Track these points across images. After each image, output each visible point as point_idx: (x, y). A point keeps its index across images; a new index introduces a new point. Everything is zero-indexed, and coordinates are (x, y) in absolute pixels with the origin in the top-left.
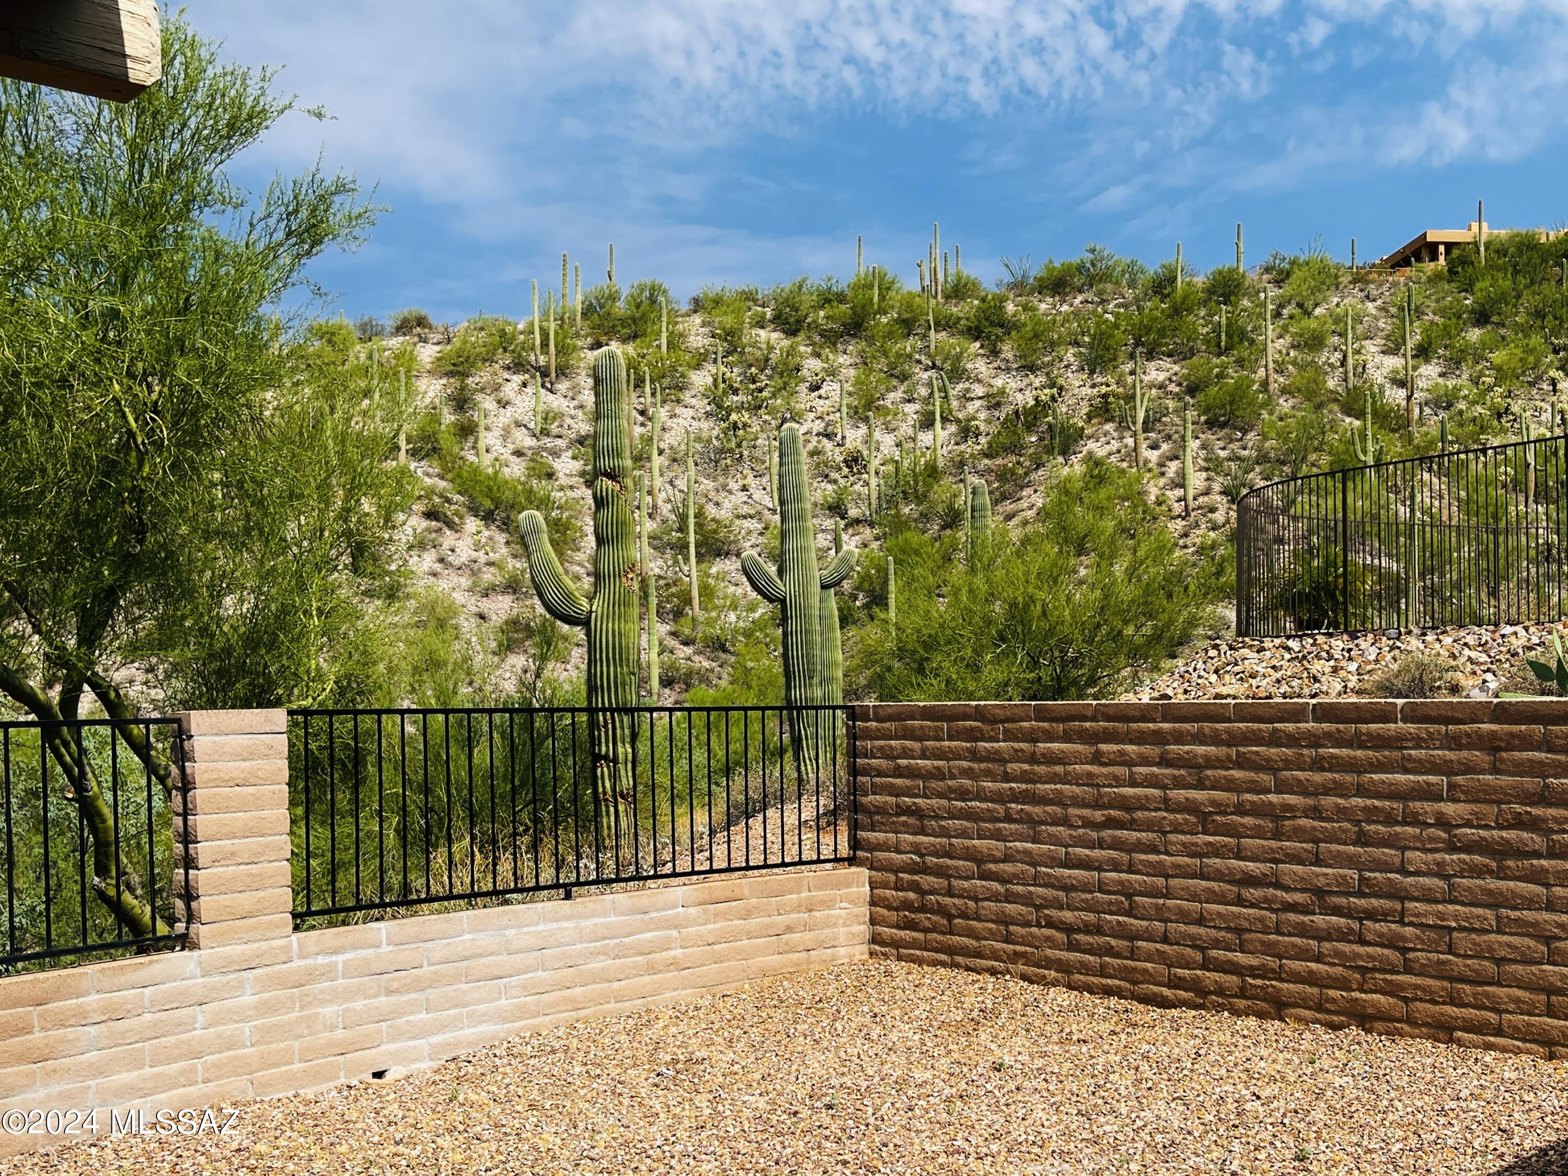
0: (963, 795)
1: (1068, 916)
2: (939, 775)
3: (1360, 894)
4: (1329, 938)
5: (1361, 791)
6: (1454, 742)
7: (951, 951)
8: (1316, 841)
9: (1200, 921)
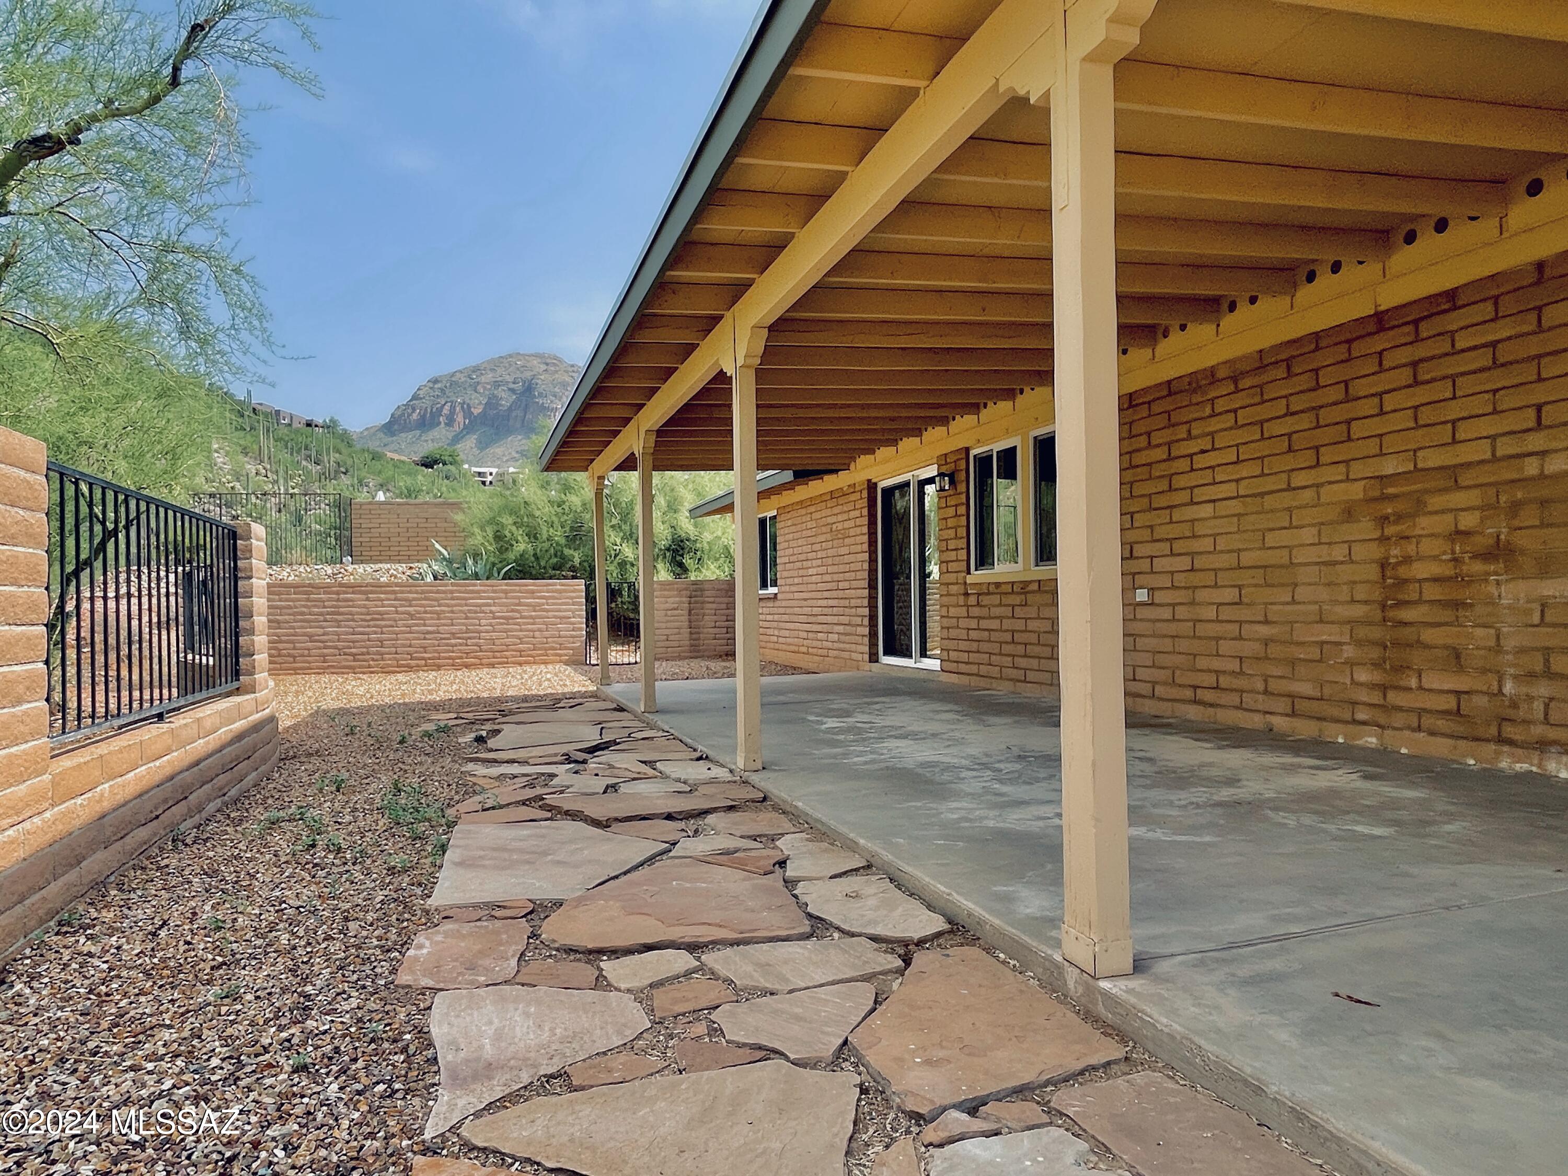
0: (302, 614)
1: (353, 650)
2: (290, 607)
3: (466, 633)
4: (456, 646)
5: (466, 605)
7: (295, 669)
8: (452, 620)
9: (410, 646)
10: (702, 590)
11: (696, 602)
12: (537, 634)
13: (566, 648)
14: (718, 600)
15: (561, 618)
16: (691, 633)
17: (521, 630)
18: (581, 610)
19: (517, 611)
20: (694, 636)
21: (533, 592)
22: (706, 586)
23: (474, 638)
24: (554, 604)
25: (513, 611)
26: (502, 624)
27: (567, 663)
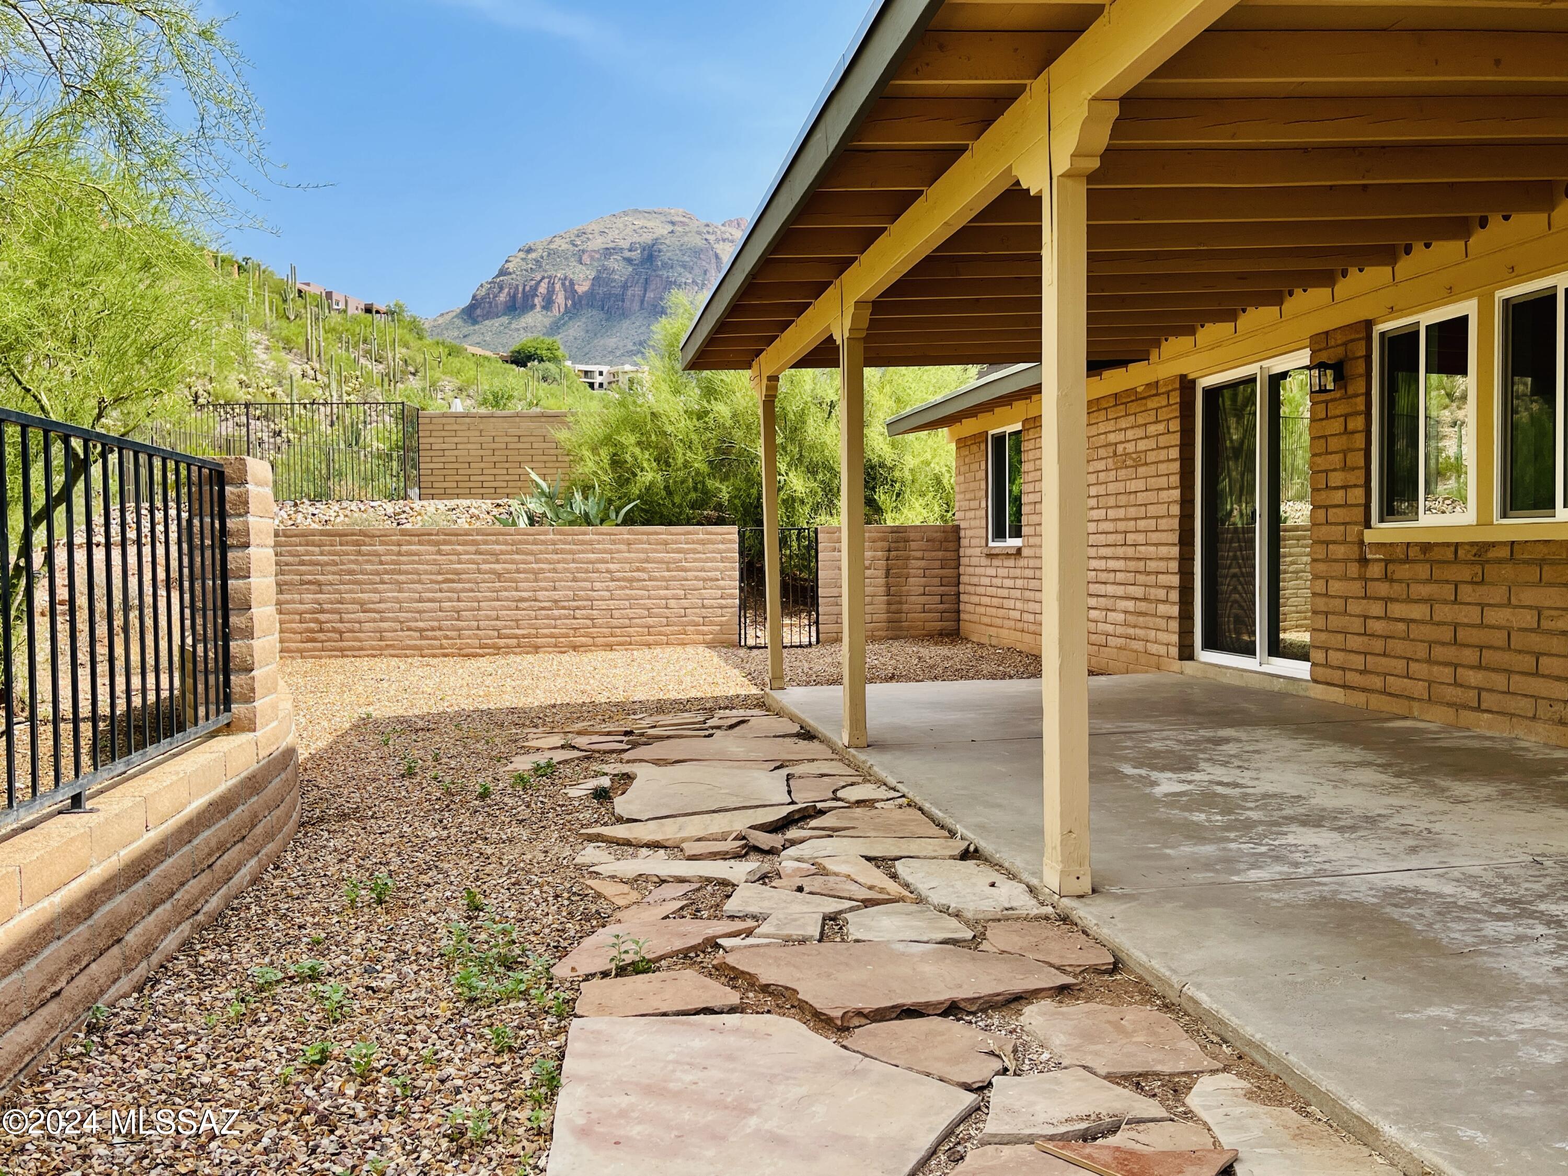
0: (351, 572)
1: (421, 624)
2: (335, 564)
3: (574, 600)
4: (560, 619)
5: (574, 561)
6: (614, 542)
7: (342, 650)
8: (554, 582)
9: (497, 619)
10: (907, 541)
11: (897, 558)
12: (672, 603)
13: (712, 624)
14: (926, 554)
15: (704, 580)
16: (889, 603)
17: (649, 598)
18: (733, 569)
19: (643, 570)
20: (893, 607)
21: (666, 543)
22: (912, 535)
23: (584, 608)
24: (695, 560)
25: (638, 570)
26: (623, 588)
27: (711, 645)
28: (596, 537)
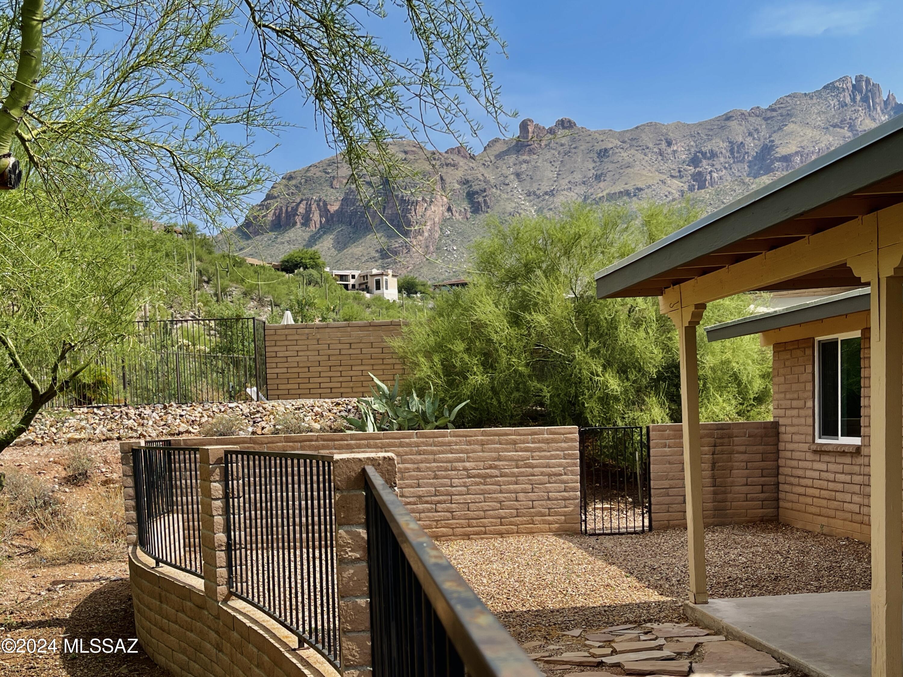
3: (436, 495)
4: (424, 512)
5: (435, 461)
6: (469, 443)
8: (418, 479)
10: (730, 436)
11: (722, 453)
12: (521, 496)
13: (557, 514)
14: (749, 448)
15: (549, 475)
16: (715, 493)
17: (501, 492)
18: (575, 465)
19: (496, 467)
20: (720, 497)
21: (515, 443)
22: (735, 431)
23: (445, 502)
24: (541, 458)
25: (491, 467)
26: (477, 484)
27: (559, 533)
28: (454, 439)
